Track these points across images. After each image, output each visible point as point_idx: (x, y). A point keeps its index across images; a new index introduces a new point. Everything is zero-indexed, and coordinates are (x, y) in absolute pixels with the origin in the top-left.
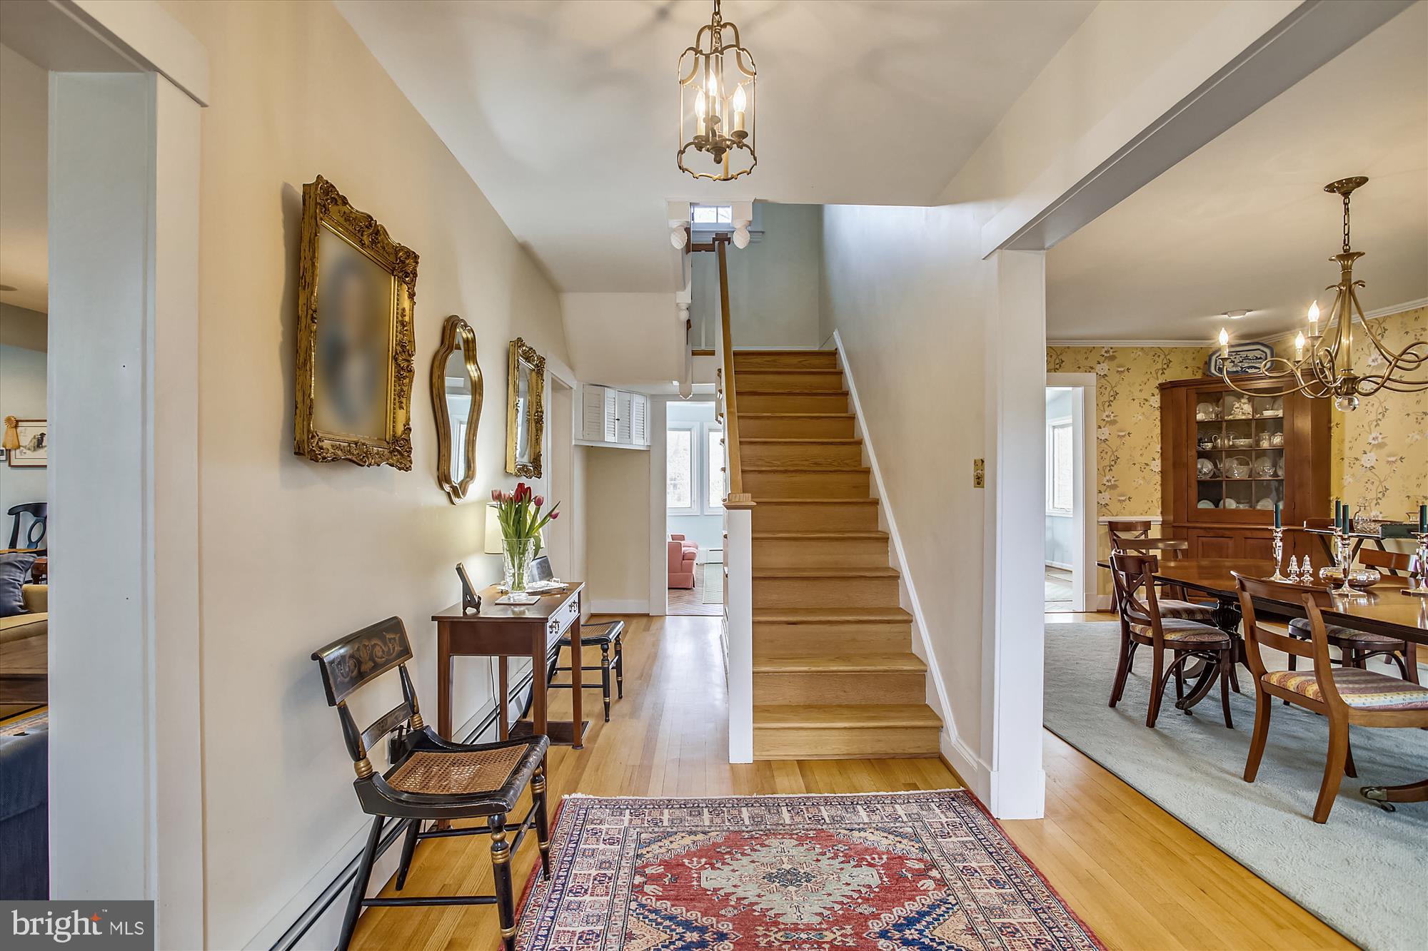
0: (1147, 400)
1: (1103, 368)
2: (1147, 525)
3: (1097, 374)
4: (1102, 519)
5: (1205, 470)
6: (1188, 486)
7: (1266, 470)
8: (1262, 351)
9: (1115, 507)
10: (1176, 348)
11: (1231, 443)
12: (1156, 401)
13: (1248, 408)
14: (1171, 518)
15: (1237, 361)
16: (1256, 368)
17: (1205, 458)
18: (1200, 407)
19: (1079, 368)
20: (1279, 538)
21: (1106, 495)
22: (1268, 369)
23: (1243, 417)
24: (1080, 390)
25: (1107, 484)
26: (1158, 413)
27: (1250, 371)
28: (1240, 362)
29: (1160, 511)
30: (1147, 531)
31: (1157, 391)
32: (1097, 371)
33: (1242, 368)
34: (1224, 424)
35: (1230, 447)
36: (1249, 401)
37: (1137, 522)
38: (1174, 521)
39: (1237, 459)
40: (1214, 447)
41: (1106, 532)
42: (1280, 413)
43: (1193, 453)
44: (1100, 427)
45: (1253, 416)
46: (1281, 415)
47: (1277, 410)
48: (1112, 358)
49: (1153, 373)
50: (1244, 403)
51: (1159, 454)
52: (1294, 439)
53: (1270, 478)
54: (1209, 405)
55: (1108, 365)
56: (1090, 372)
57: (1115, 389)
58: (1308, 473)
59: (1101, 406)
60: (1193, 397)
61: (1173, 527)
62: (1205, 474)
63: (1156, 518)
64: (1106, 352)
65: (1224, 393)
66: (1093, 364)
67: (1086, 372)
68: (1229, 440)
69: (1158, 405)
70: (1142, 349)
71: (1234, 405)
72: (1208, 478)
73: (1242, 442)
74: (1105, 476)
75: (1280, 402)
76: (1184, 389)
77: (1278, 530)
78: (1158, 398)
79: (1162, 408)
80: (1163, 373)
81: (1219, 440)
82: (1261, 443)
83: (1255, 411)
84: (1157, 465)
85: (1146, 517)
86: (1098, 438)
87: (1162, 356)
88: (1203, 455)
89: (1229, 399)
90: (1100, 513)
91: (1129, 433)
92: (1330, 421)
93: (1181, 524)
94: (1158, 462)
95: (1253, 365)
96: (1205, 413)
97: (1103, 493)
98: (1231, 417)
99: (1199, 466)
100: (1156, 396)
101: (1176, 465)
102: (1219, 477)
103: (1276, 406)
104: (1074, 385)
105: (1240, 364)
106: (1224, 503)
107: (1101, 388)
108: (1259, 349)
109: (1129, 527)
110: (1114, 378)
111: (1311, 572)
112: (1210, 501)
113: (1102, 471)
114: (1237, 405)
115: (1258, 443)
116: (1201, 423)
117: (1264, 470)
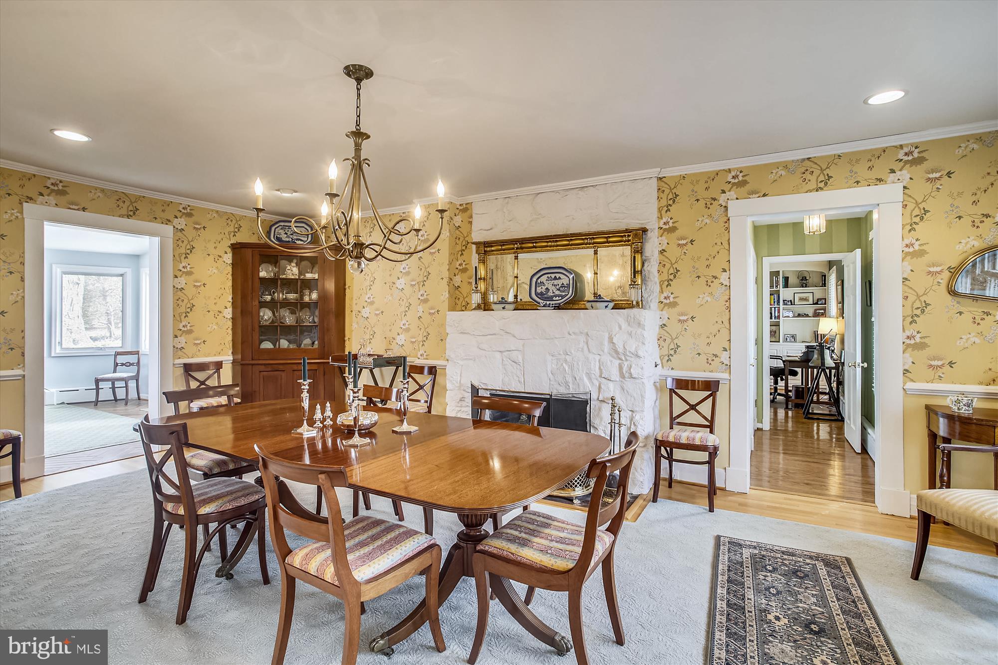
0: (220, 257)
1: (181, 222)
2: (219, 365)
3: (174, 227)
4: (178, 361)
5: (266, 317)
6: (253, 330)
7: (308, 318)
8: (306, 229)
9: (190, 349)
10: (245, 216)
11: (284, 297)
12: (228, 258)
13: (295, 270)
14: (239, 357)
15: (289, 233)
16: (301, 240)
17: (267, 308)
18: (263, 266)
19: (156, 218)
20: (306, 390)
21: (182, 339)
22: (310, 242)
23: (293, 277)
24: (156, 240)
25: (183, 329)
26: (230, 269)
27: (298, 242)
28: (291, 234)
29: (231, 351)
30: (219, 369)
31: (229, 250)
32: (174, 224)
33: (292, 239)
34: (279, 282)
35: (284, 299)
36: (297, 265)
37: (210, 363)
38: (242, 359)
39: (289, 309)
40: (272, 299)
41: (181, 374)
42: (316, 276)
43: (257, 303)
44: (176, 277)
45: (299, 277)
46: (317, 278)
47: (315, 274)
48: (189, 215)
49: (227, 234)
50: (293, 267)
51: (231, 304)
52: (323, 297)
53: (310, 324)
54: (269, 265)
55: (185, 221)
56: (167, 224)
57: (191, 243)
58: (333, 320)
59: (177, 258)
60: (257, 258)
61: (241, 364)
62: (266, 320)
63: (227, 358)
64: (183, 208)
65: (279, 257)
66: (171, 218)
67: (162, 223)
68: (283, 294)
69: (230, 261)
70: (217, 212)
71: (287, 267)
72: (267, 323)
73: (292, 296)
74: (181, 322)
75: (316, 269)
76: (250, 250)
77: (305, 383)
78: (230, 255)
79: (234, 265)
80: (234, 235)
81: (276, 294)
82: (304, 298)
83: (300, 273)
84: (228, 313)
85: (219, 357)
86: (174, 287)
87: (234, 221)
88: (263, 304)
89: (283, 262)
90: (175, 356)
91: (204, 284)
92: (345, 285)
93: (247, 362)
94: (230, 310)
95: (300, 238)
96: (266, 272)
97: (179, 338)
98: (284, 276)
99: (261, 314)
100: (229, 254)
101: (243, 313)
102: (276, 323)
103: (314, 270)
104: (151, 234)
105: (291, 236)
106: (279, 343)
107: (177, 241)
108: (303, 227)
109: (202, 367)
110: (190, 233)
111: (331, 417)
112: (270, 342)
113: (177, 318)
114: (289, 268)
115: (302, 297)
116: (263, 280)
117: (306, 318)
